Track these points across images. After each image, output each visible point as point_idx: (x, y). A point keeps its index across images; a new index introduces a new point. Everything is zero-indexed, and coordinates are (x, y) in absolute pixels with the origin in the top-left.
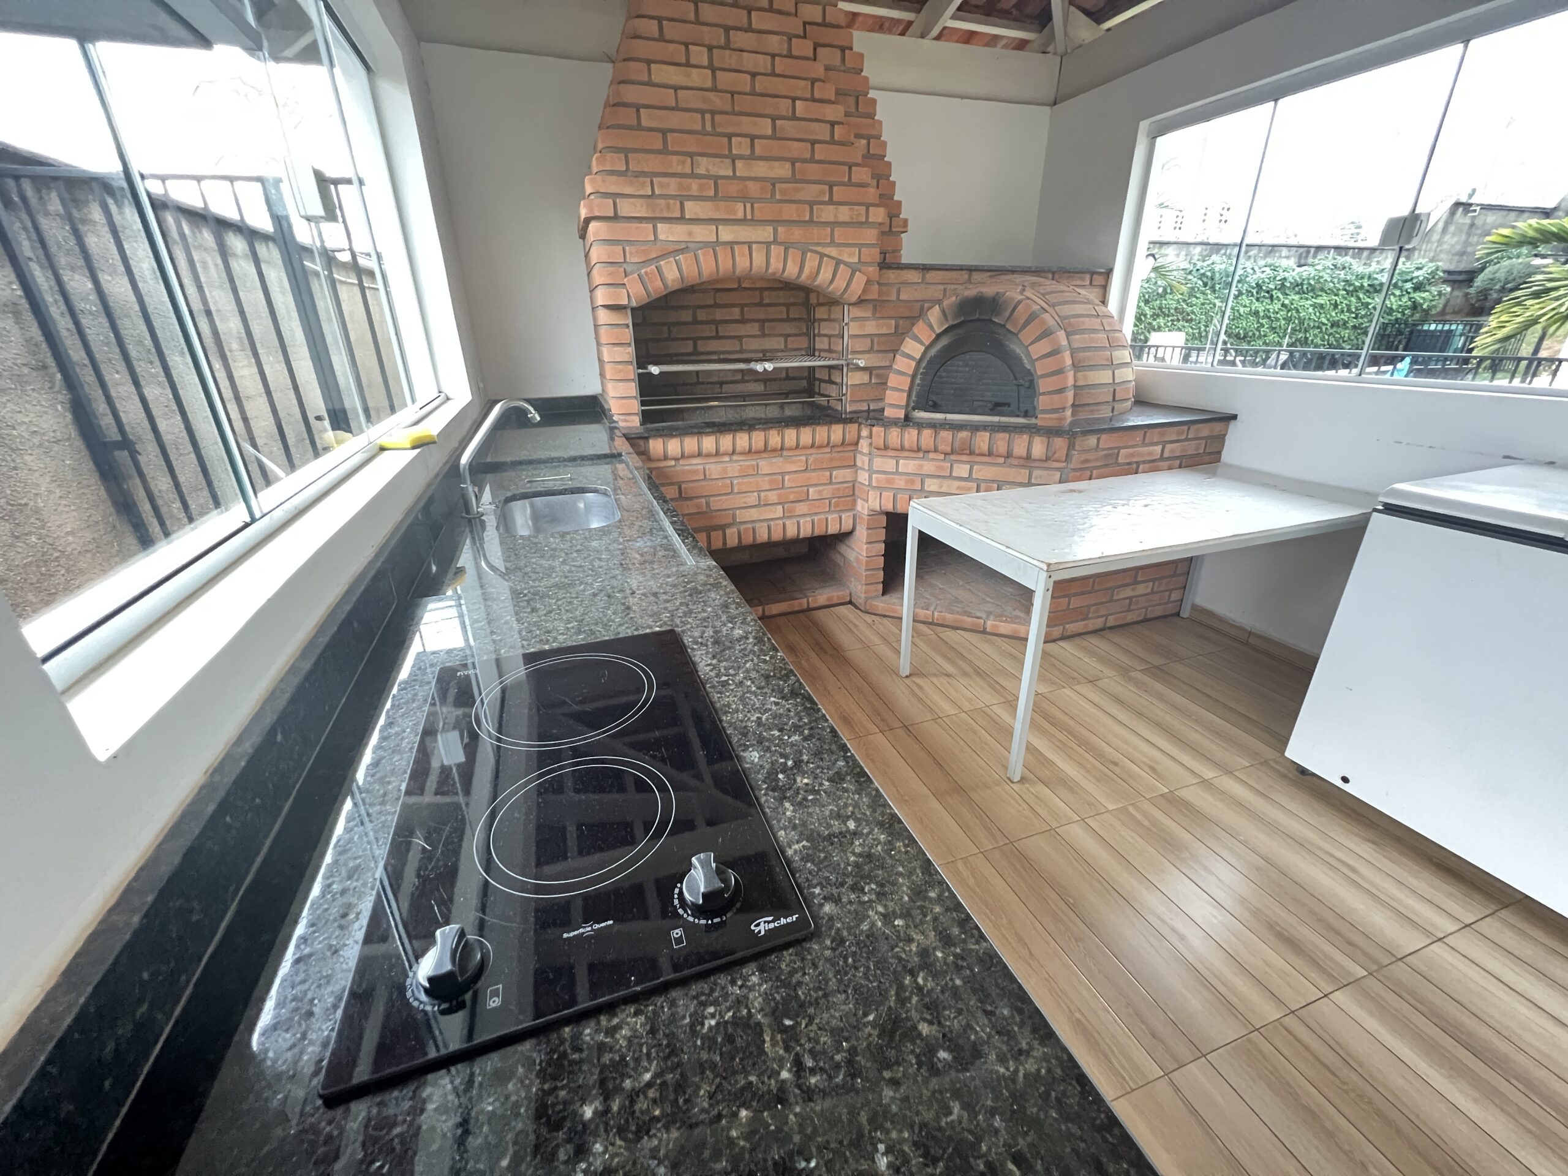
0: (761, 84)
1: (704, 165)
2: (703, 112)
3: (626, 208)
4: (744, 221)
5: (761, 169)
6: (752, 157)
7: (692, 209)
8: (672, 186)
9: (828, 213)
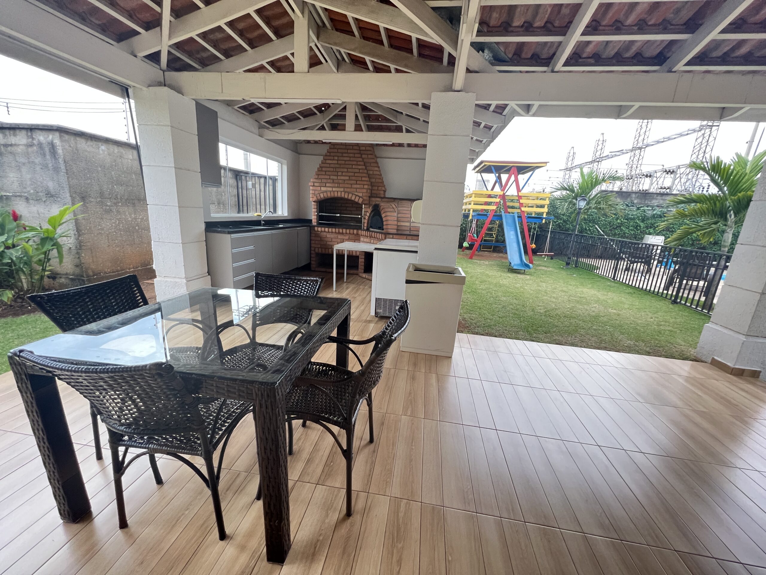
0: (347, 162)
1: (332, 177)
2: (333, 168)
3: (316, 184)
4: (337, 187)
5: (342, 178)
6: (342, 175)
7: (327, 185)
8: (325, 181)
9: (355, 186)
